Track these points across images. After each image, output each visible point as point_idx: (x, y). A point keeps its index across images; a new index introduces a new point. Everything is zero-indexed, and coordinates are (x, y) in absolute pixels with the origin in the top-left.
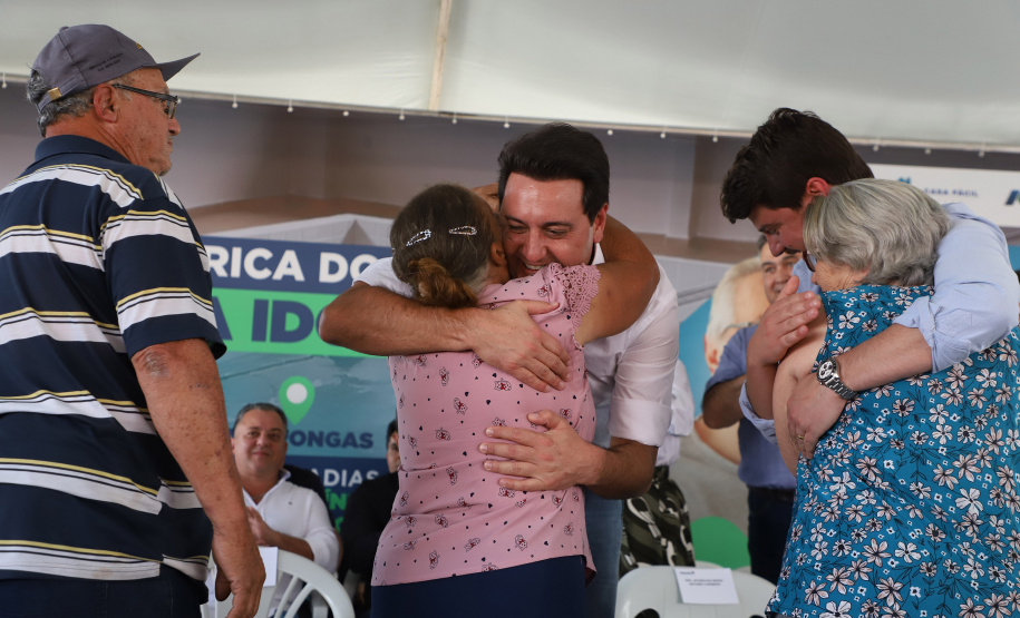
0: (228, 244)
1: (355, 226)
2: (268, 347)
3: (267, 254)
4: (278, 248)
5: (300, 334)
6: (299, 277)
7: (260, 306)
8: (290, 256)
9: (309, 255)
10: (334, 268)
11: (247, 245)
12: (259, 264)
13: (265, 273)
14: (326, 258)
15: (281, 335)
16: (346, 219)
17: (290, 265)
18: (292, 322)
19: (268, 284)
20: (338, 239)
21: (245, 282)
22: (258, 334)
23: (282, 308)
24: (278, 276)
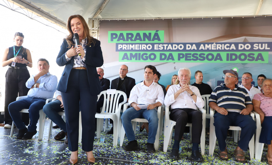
0: (221, 44)
1: (245, 39)
2: (229, 62)
3: (228, 45)
4: (231, 44)
5: (235, 59)
6: (235, 49)
7: (228, 55)
8: (233, 45)
9: (236, 45)
10: (241, 47)
11: (225, 44)
12: (227, 47)
13: (228, 49)
14: (240, 45)
15: (232, 60)
16: (243, 38)
17: (233, 47)
18: (234, 57)
19: (229, 50)
20: (242, 41)
21: (225, 50)
22: (228, 60)
23: (232, 55)
24: (231, 49)
